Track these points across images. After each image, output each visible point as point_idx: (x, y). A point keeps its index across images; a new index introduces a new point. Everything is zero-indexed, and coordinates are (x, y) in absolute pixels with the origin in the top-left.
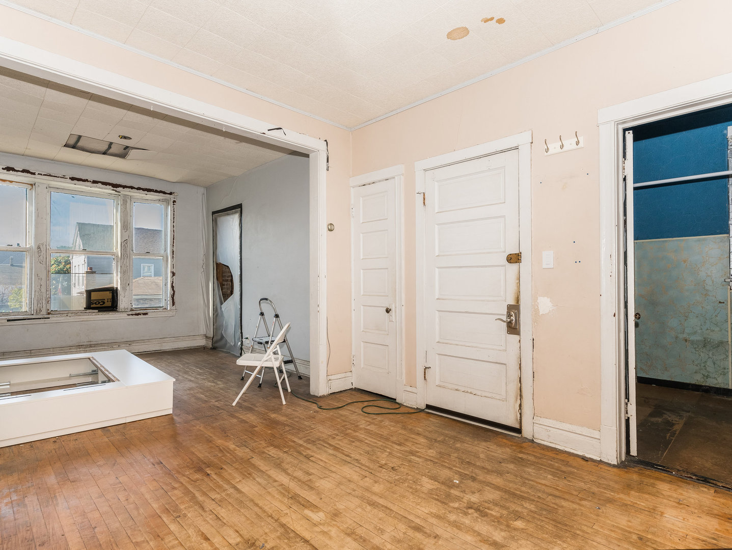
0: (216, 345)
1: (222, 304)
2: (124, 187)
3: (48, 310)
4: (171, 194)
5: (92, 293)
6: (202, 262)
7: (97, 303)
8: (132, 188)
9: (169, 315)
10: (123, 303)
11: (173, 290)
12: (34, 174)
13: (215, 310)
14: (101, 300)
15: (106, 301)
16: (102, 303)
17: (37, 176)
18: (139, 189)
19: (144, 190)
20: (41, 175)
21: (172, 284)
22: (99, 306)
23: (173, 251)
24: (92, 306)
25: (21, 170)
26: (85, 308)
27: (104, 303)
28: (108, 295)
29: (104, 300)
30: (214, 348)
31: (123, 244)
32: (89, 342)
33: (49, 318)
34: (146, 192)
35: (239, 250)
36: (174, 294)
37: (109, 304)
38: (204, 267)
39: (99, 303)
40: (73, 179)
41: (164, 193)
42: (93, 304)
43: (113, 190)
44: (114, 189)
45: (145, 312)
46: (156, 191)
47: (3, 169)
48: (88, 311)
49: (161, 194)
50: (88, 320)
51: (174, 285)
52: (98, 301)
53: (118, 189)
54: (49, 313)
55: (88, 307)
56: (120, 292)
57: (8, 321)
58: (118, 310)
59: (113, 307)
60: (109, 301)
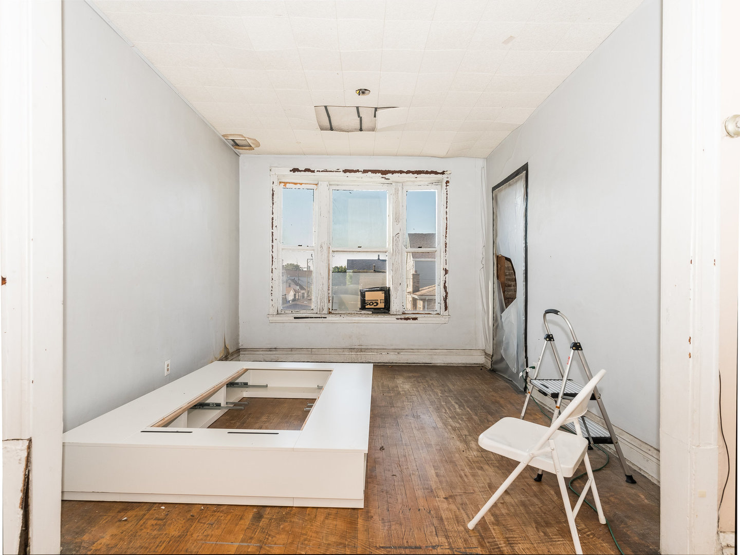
0: (496, 367)
1: (502, 310)
2: (393, 172)
3: (329, 309)
4: (443, 173)
5: (366, 293)
6: (481, 256)
7: (371, 304)
8: (401, 172)
9: (440, 322)
10: (395, 306)
11: (446, 291)
12: (313, 171)
13: (495, 319)
14: (373, 300)
15: (379, 302)
16: (375, 304)
17: (316, 173)
18: (408, 172)
19: (413, 172)
20: (319, 171)
21: (445, 283)
22: (373, 307)
23: (446, 244)
24: (366, 307)
25: (303, 170)
26: (360, 309)
27: (377, 304)
28: (380, 296)
29: (378, 300)
30: (493, 371)
31: (395, 239)
32: (360, 345)
33: (326, 318)
34: (416, 175)
35: (523, 234)
36: (446, 296)
37: (381, 305)
38: (484, 263)
39: (373, 303)
40: (345, 171)
41: (436, 173)
42: (367, 305)
43: (382, 177)
44: (384, 176)
45: (414, 316)
46: (427, 172)
47: (291, 171)
48: (363, 312)
49: (433, 175)
50: (361, 322)
51: (447, 285)
52: (372, 303)
53: (387, 176)
54: (330, 313)
55: (363, 308)
56: (392, 293)
57: (295, 318)
58: (391, 312)
59: (386, 310)
60: (382, 302)
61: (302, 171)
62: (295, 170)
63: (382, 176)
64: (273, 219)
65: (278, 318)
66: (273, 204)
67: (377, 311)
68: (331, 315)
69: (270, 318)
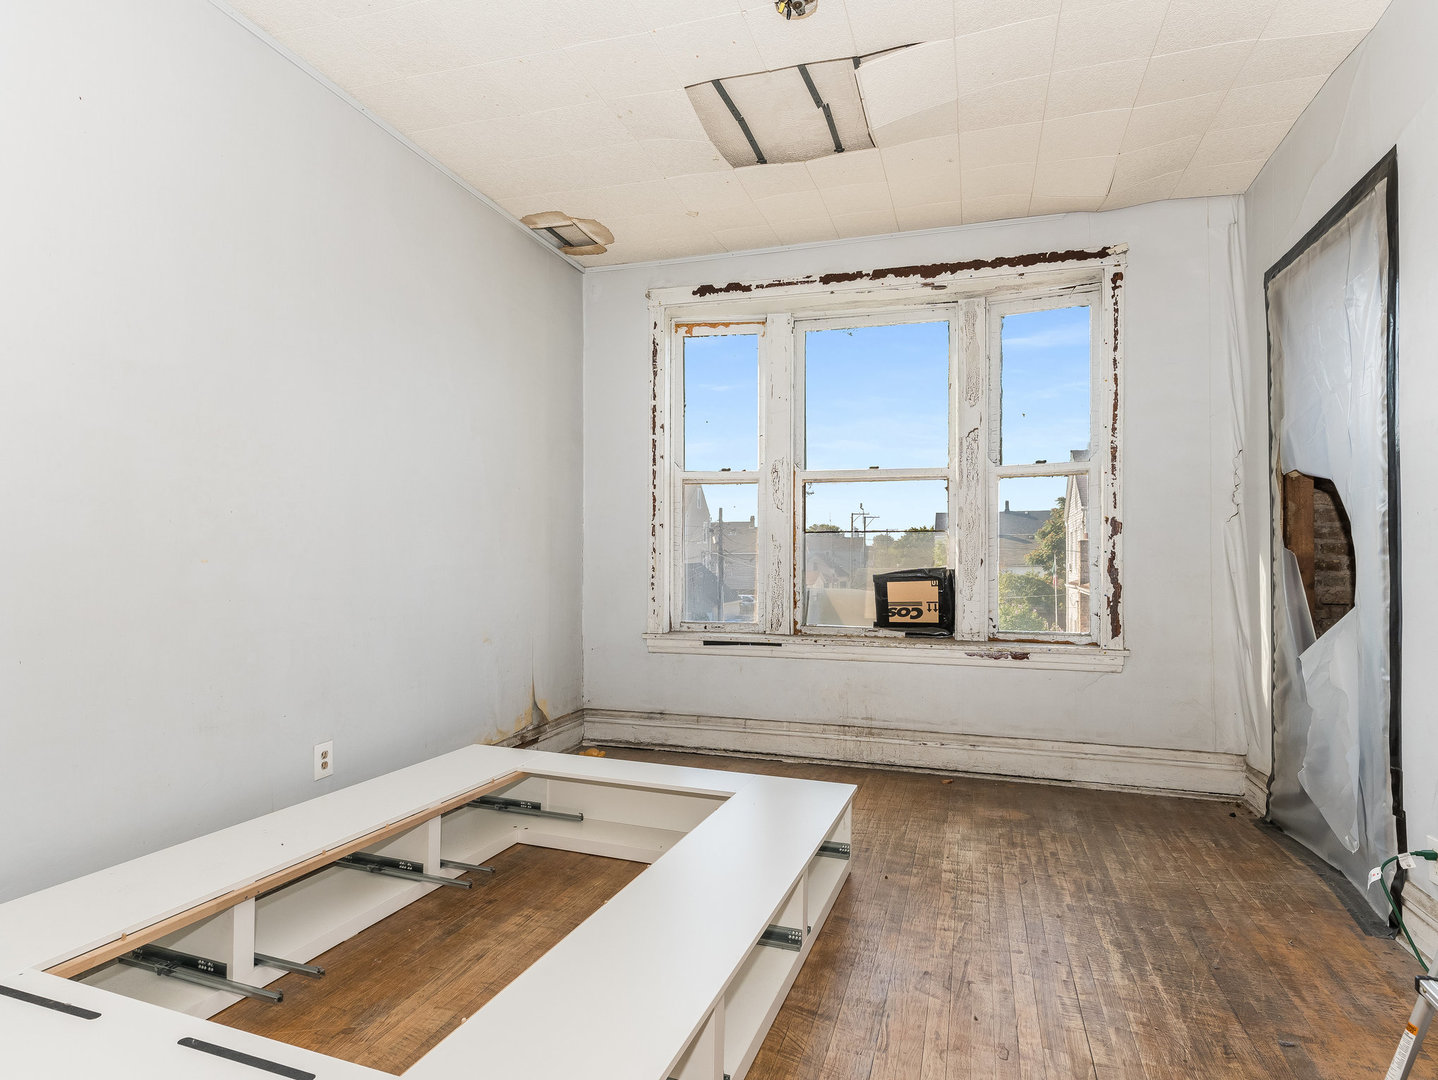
2: (954, 268)
3: (795, 623)
4: (1103, 254)
5: (890, 585)
7: (903, 612)
8: (977, 265)
10: (969, 617)
11: (1115, 581)
12: (747, 289)
14: (909, 604)
15: (924, 608)
16: (915, 612)
17: (755, 293)
18: (998, 262)
19: (1012, 262)
20: (762, 287)
21: (1111, 560)
22: (907, 619)
24: (891, 620)
25: (724, 286)
26: (876, 625)
27: (920, 612)
28: (928, 592)
29: (921, 604)
31: (965, 444)
33: (780, 645)
34: (1020, 268)
36: (1116, 595)
37: (932, 617)
39: (908, 612)
40: (827, 279)
41: (1081, 256)
42: (894, 614)
43: (926, 285)
44: (930, 280)
45: (1019, 648)
46: (1054, 257)
47: (694, 293)
48: (883, 632)
49: (1071, 263)
51: (1116, 564)
52: (905, 607)
53: (939, 279)
54: (797, 632)
55: (883, 621)
56: (960, 584)
57: (706, 643)
58: (958, 636)
59: (945, 625)
60: (932, 606)
61: (721, 290)
62: (704, 290)
63: (923, 280)
64: (654, 409)
65: (670, 643)
66: (655, 374)
67: (917, 631)
68: (798, 640)
69: (650, 642)
